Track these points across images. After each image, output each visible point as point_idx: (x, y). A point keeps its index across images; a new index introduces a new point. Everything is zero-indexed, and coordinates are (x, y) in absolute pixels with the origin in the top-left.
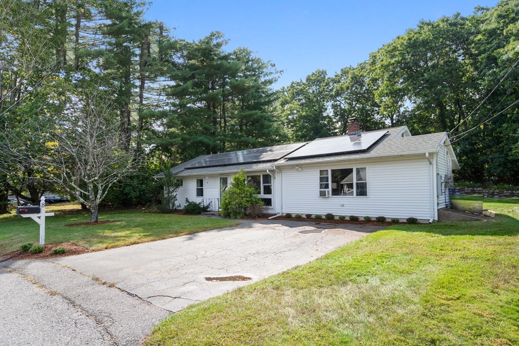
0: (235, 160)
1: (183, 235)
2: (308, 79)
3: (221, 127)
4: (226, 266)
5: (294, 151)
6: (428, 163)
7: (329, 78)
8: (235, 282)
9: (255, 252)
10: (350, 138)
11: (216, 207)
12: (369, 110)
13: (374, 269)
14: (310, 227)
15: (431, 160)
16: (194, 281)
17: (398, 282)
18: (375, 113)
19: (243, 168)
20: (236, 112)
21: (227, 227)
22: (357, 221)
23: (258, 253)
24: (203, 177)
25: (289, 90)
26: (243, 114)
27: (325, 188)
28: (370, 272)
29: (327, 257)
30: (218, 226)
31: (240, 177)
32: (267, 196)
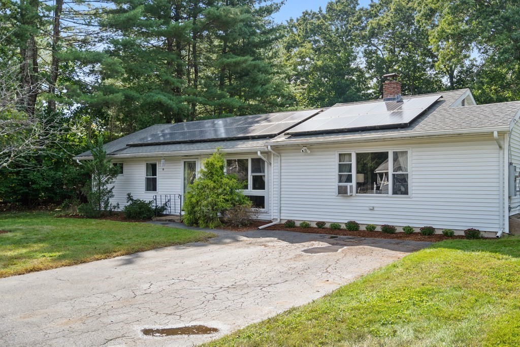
0: (212, 132)
1: (118, 256)
2: (330, 8)
3: (189, 81)
4: (180, 309)
5: (300, 123)
6: (498, 147)
7: (362, 9)
8: (192, 336)
9: (229, 285)
10: (386, 104)
11: (177, 208)
12: (418, 62)
13: (408, 312)
14: (321, 243)
15: (502, 142)
16: (123, 336)
17: (440, 334)
18: (427, 67)
19: (222, 146)
20: (214, 57)
21: (191, 241)
22: (393, 233)
23: (234, 287)
24: (157, 160)
25: (300, 25)
26: (226, 60)
27: (346, 182)
28: (400, 318)
29: (339, 293)
30: (177, 241)
31: (216, 162)
32: (258, 193)
